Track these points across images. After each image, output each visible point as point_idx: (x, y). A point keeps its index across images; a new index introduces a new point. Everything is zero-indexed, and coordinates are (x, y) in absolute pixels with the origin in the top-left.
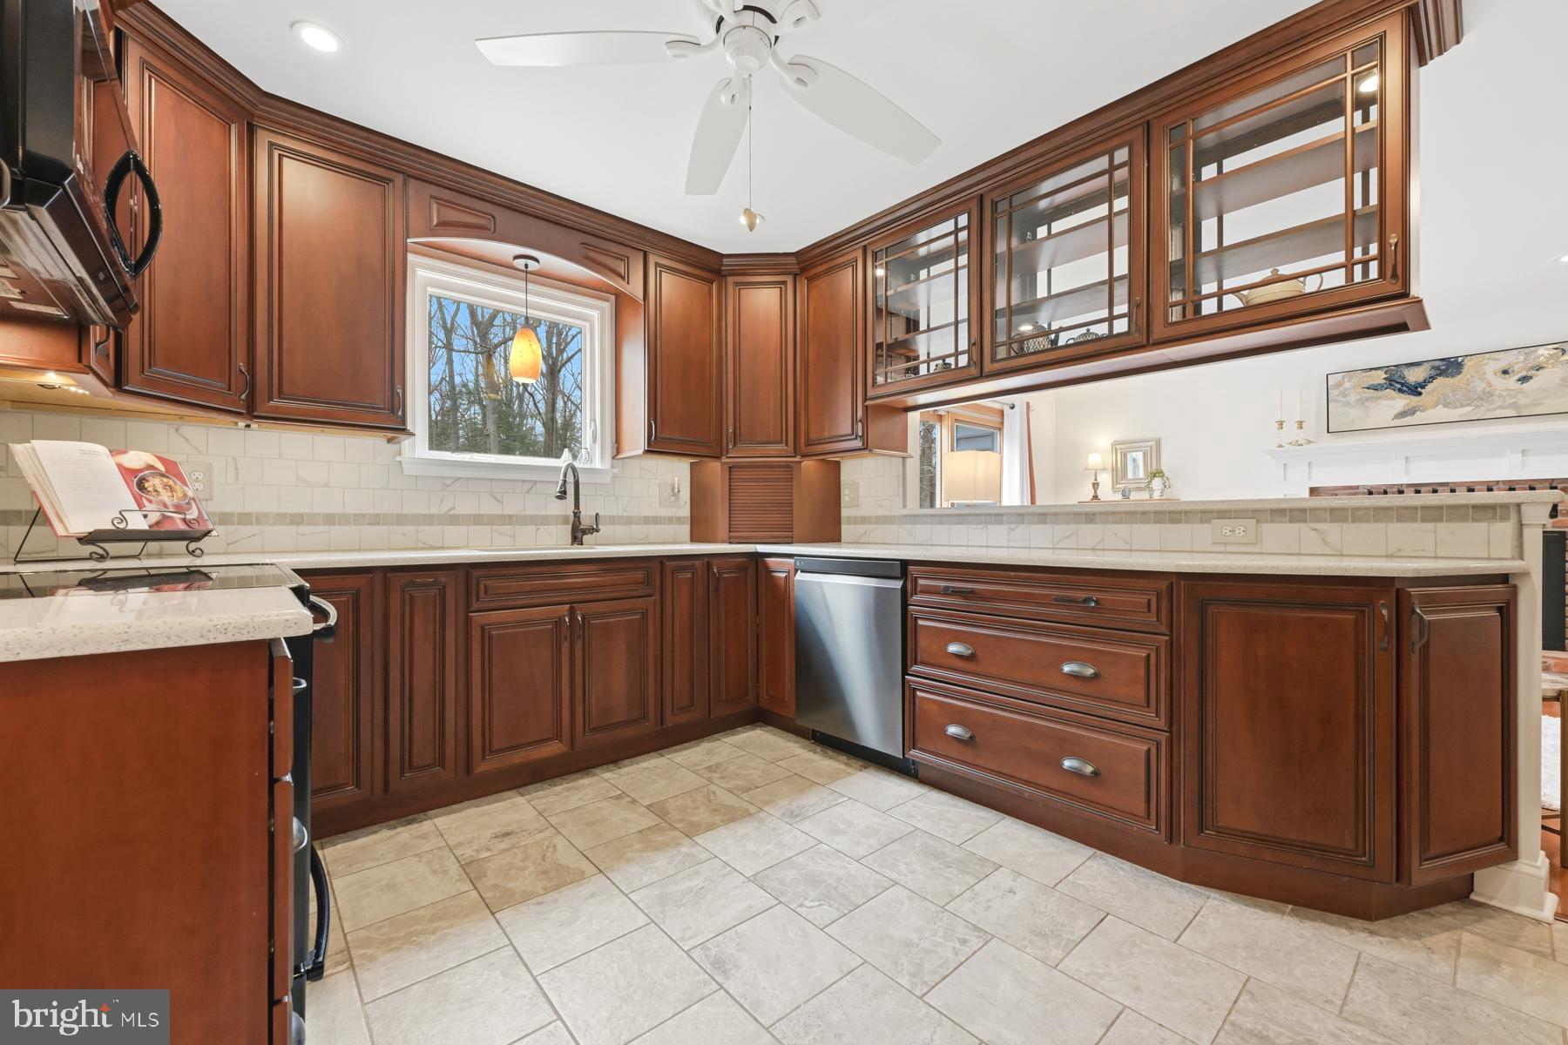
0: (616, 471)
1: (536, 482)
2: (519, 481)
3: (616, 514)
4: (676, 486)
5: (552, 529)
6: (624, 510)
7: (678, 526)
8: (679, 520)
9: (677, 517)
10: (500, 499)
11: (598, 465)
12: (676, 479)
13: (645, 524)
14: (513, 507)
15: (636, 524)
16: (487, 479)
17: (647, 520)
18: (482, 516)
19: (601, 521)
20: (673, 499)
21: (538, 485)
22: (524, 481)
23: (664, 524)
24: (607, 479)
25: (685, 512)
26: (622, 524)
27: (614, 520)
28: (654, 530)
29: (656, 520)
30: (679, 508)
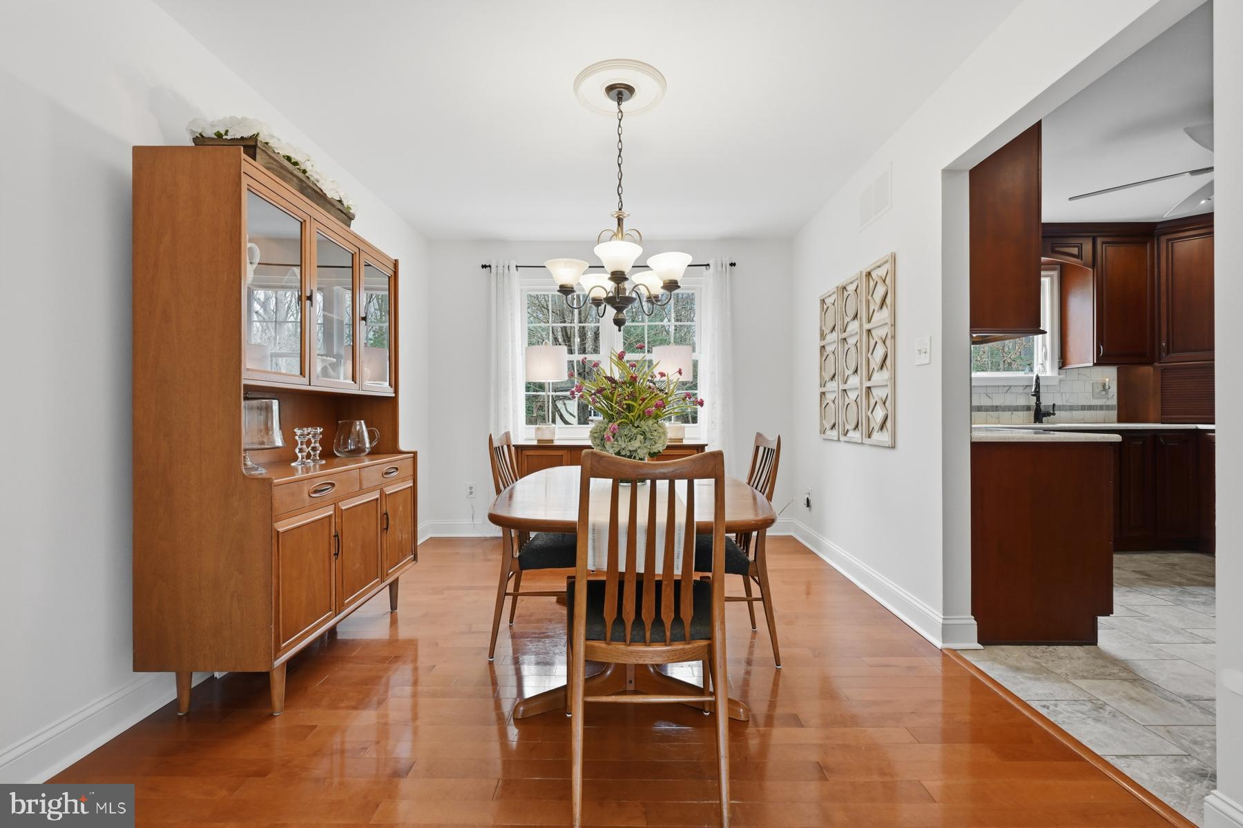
0: (1062, 376)
1: (1011, 386)
2: (1001, 386)
3: (1061, 404)
4: (1107, 384)
5: (1020, 413)
6: (1067, 401)
7: (1107, 412)
8: (1108, 408)
9: (1106, 406)
10: (991, 396)
11: (1049, 373)
12: (1107, 380)
13: (1082, 410)
14: (997, 401)
15: (1075, 410)
16: (996, 386)
17: (1083, 408)
18: (982, 406)
19: (1056, 408)
20: (1104, 393)
21: (1012, 388)
22: (1004, 386)
23: (1096, 410)
24: (1056, 382)
25: (1114, 401)
26: (1066, 410)
27: (1062, 408)
28: (1088, 414)
29: (1090, 408)
30: (1108, 399)
